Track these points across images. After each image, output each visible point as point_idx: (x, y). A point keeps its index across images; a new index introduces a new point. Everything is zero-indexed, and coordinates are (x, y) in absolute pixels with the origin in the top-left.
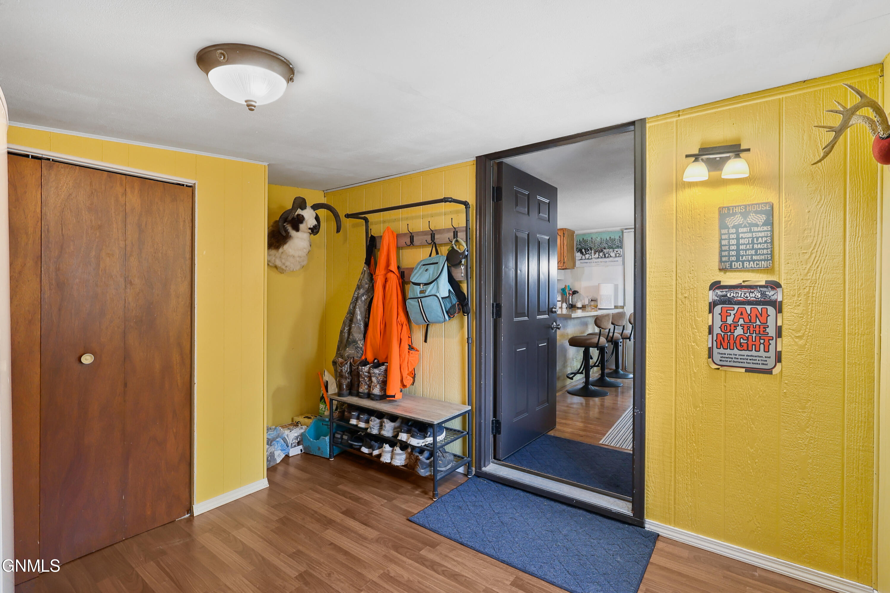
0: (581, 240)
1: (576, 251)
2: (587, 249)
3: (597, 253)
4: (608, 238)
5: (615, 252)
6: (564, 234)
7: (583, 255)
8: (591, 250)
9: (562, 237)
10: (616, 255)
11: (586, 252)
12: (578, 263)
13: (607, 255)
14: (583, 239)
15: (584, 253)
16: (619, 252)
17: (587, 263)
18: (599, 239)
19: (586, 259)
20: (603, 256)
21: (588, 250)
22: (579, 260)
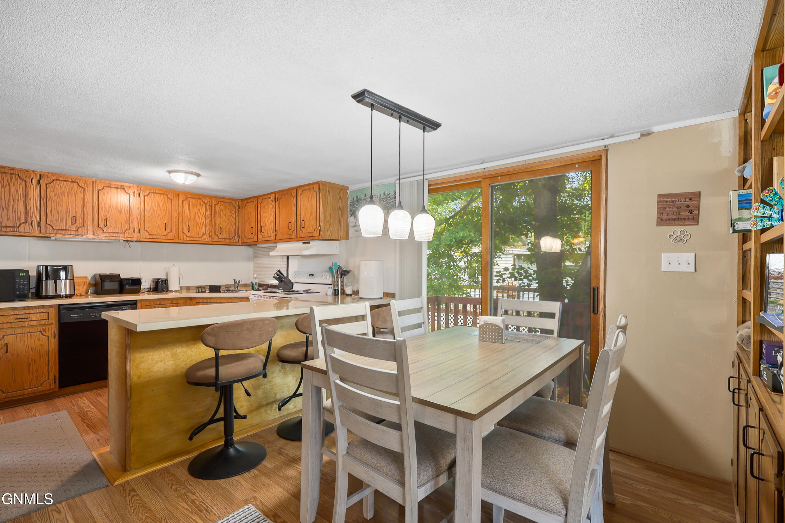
0: (355, 198)
1: (350, 214)
4: (382, 194)
6: (319, 189)
9: (318, 195)
12: (351, 231)
14: (357, 197)
22: (353, 227)
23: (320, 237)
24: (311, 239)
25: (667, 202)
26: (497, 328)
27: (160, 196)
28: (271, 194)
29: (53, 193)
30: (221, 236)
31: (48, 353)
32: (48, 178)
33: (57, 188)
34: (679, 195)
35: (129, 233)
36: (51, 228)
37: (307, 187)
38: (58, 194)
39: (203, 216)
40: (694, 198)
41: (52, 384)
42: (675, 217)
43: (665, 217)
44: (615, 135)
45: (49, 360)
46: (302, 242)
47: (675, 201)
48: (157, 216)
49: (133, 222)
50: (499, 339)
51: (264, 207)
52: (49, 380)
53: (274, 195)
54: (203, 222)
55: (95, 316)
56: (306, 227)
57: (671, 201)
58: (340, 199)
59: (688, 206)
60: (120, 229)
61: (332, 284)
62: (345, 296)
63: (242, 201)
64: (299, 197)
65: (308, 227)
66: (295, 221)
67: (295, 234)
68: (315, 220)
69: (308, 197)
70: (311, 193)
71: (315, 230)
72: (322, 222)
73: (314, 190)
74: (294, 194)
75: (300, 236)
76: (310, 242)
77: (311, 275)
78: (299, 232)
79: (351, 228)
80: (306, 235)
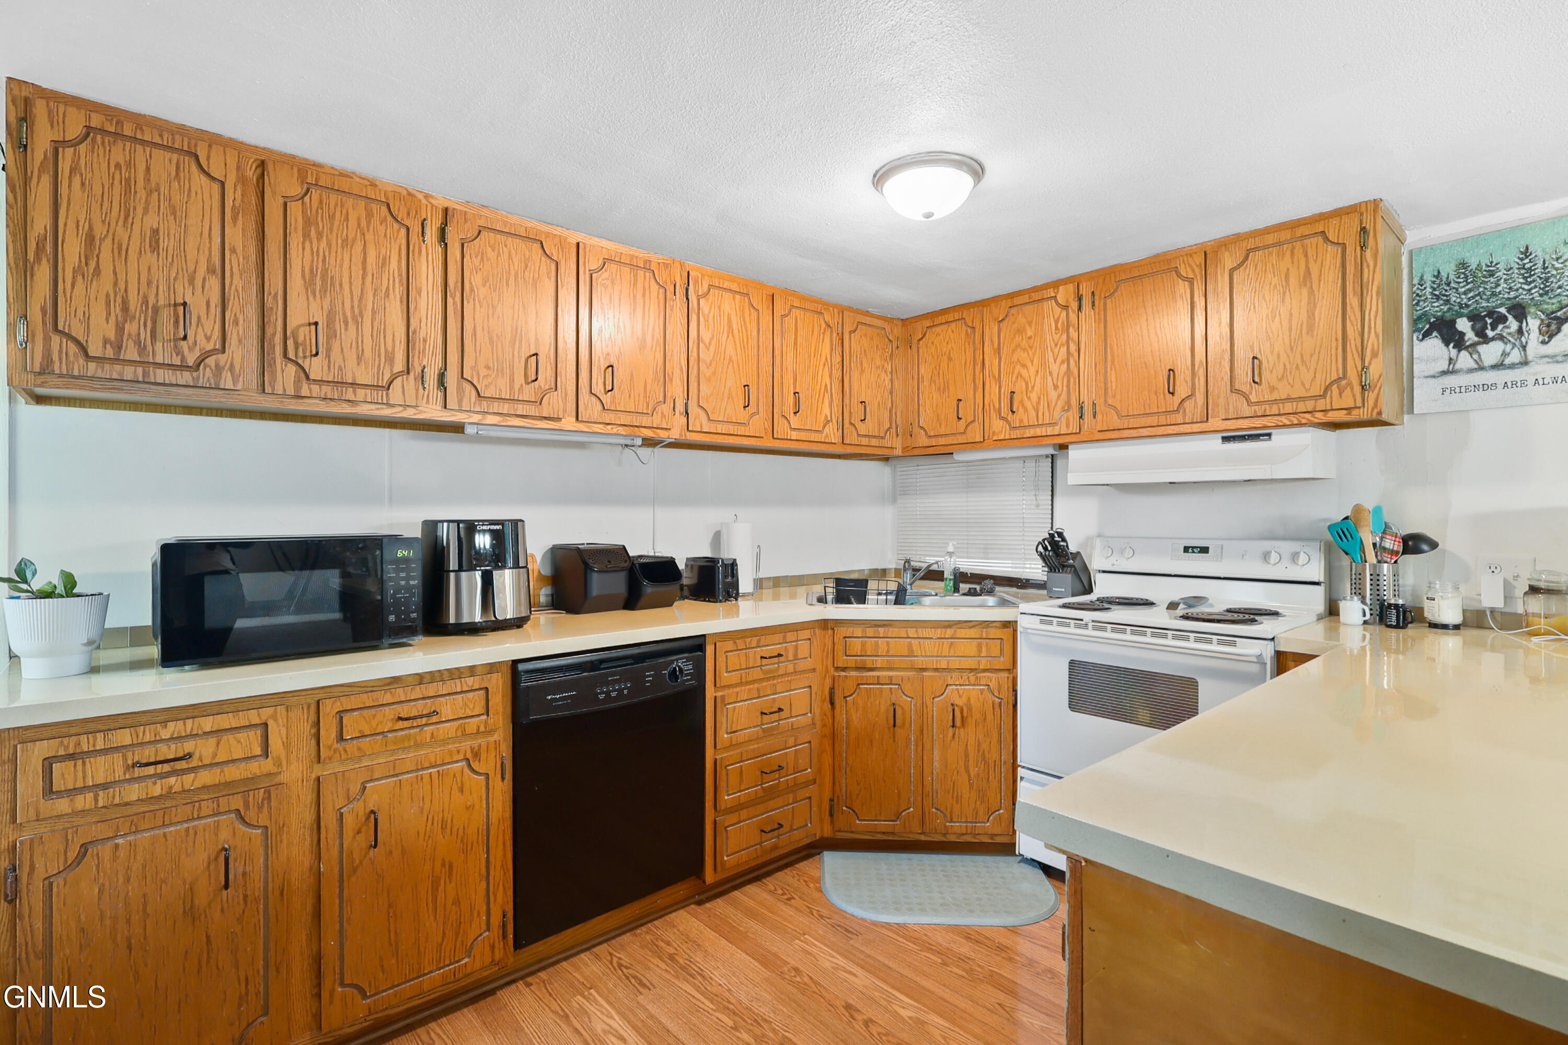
2: (1492, 313)
6: (1364, 232)
7: (1460, 346)
9: (1353, 254)
11: (1480, 333)
12: (1426, 392)
14: (1462, 265)
15: (1470, 336)
17: (1487, 387)
21: (1500, 320)
22: (1434, 377)
23: (1357, 414)
24: (1296, 422)
27: (734, 298)
28: (1056, 284)
29: (479, 273)
30: (863, 429)
31: (485, 833)
32: (466, 221)
33: (488, 260)
35: (663, 416)
36: (474, 393)
37: (1282, 236)
38: (491, 279)
39: (825, 364)
41: (496, 945)
45: (488, 858)
46: (1222, 435)
48: (726, 362)
49: (671, 380)
51: (1020, 331)
52: (488, 929)
53: (1071, 287)
54: (826, 385)
55: (608, 693)
56: (1270, 378)
60: (641, 403)
62: (1428, 630)
63: (903, 325)
64: (1222, 276)
65: (1280, 380)
66: (1201, 361)
67: (1194, 408)
68: (1334, 352)
69: (1288, 269)
70: (1306, 256)
71: (1335, 387)
72: (1375, 355)
73: (1327, 239)
74: (1195, 267)
75: (1227, 410)
76: (1269, 435)
77: (1193, 548)
78: (1222, 401)
79: (1424, 380)
80: (1270, 408)
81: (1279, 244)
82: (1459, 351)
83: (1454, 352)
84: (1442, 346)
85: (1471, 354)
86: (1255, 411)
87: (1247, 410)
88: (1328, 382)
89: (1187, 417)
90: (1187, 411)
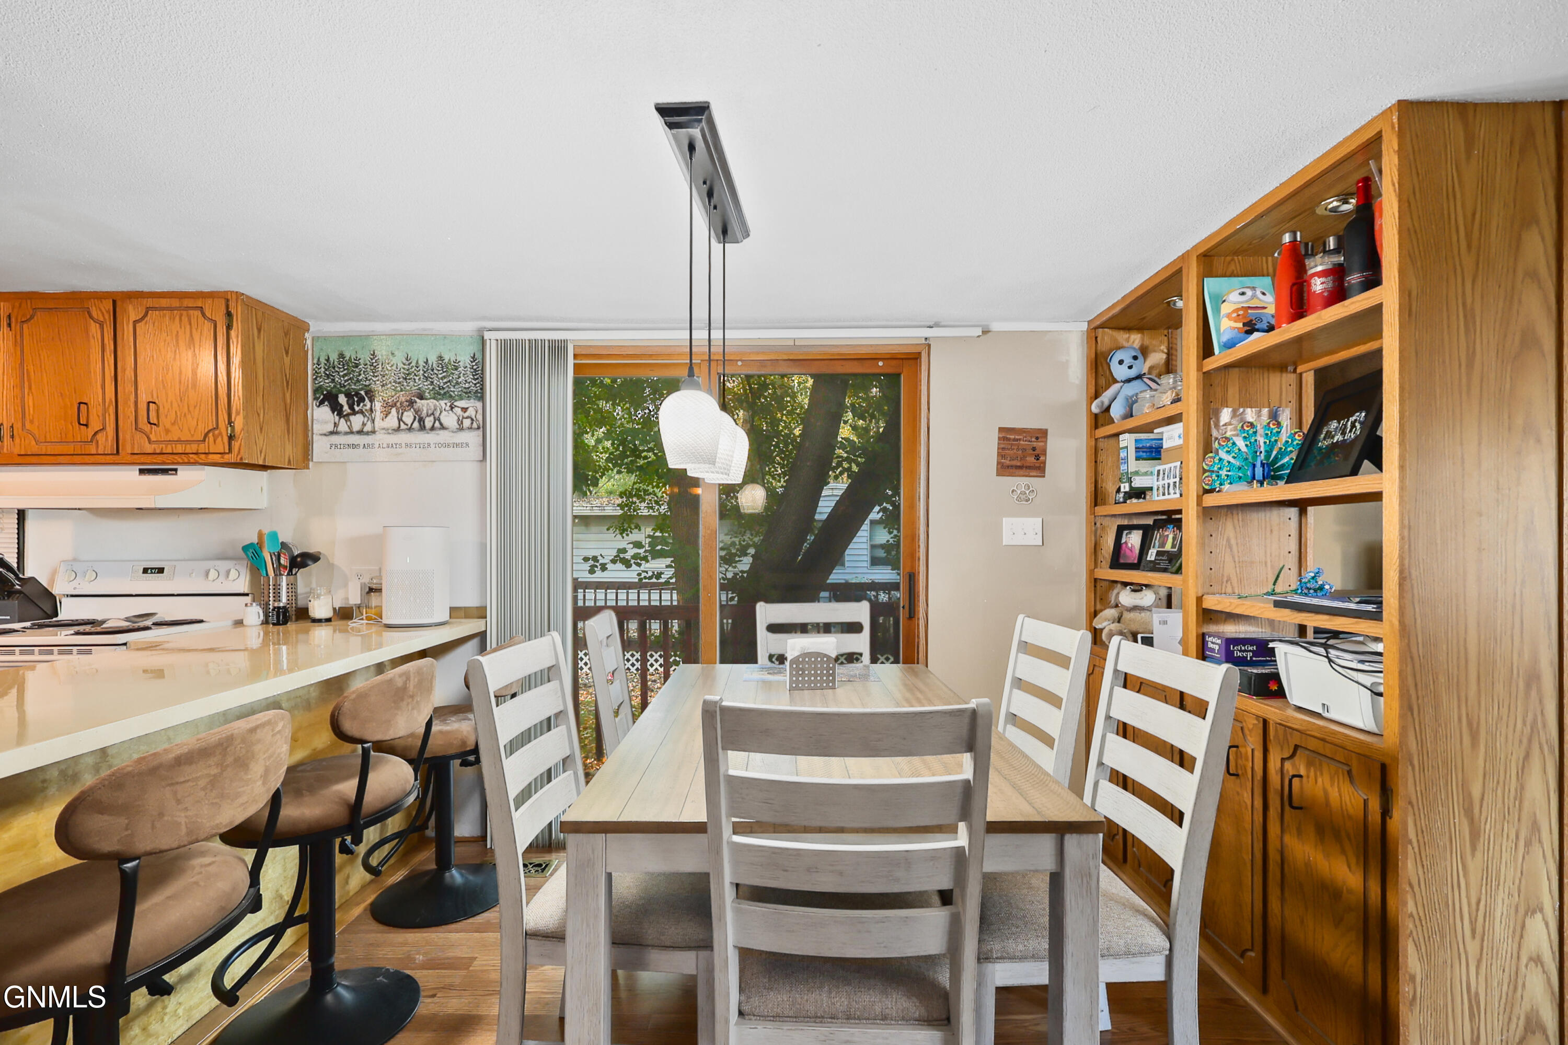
0: (334, 357)
1: (315, 399)
2: (357, 394)
3: (394, 410)
4: (433, 359)
5: (458, 411)
6: (229, 314)
7: (340, 414)
8: (371, 401)
9: (221, 331)
10: (460, 422)
11: (351, 407)
12: (320, 446)
13: (429, 422)
14: (342, 356)
15: (346, 408)
16: (471, 412)
17: (354, 446)
18: (399, 360)
19: (352, 433)
20: (416, 425)
21: (361, 400)
22: (325, 435)
23: (228, 458)
24: (186, 460)
25: (1009, 439)
26: (825, 659)
34: (1025, 432)
37: (175, 303)
40: (1041, 437)
42: (1019, 464)
43: (1007, 462)
44: (943, 324)
46: (138, 467)
47: (1020, 440)
50: (828, 681)
56: (165, 422)
57: (1015, 440)
58: (287, 353)
59: (1034, 449)
61: (247, 595)
62: (309, 624)
64: (128, 325)
65: (173, 424)
66: (111, 400)
67: (106, 442)
68: (210, 407)
69: (178, 332)
70: (190, 324)
71: (211, 435)
72: (238, 413)
73: (204, 315)
74: (105, 313)
75: (133, 448)
76: (176, 470)
77: (152, 569)
78: (128, 437)
79: (320, 437)
80: (166, 447)
81: (171, 309)
82: (340, 418)
83: (337, 418)
84: (330, 412)
85: (346, 421)
86: (155, 449)
87: (149, 448)
88: (206, 431)
89: (100, 448)
90: (100, 442)
